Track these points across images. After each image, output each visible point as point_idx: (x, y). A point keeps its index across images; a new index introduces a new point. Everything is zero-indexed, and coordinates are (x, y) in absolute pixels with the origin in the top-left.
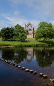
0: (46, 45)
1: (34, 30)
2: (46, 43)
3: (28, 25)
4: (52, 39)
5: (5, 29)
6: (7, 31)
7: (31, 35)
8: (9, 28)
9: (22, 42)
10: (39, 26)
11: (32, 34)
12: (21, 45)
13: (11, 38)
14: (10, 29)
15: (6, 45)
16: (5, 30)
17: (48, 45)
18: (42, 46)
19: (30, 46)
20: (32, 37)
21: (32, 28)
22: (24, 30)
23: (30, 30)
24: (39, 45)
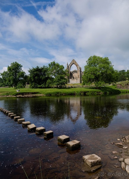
0: (101, 93)
1: (81, 71)
2: (99, 90)
3: (71, 65)
4: (110, 84)
5: (34, 69)
6: (38, 72)
7: (77, 79)
8: (40, 68)
9: (61, 88)
10: (88, 63)
11: (78, 77)
12: (58, 93)
13: (44, 83)
14: (42, 69)
15: (33, 93)
16: (34, 72)
17: (103, 92)
18: (93, 94)
19: (72, 94)
20: (79, 82)
21: (78, 68)
22: (64, 70)
23: (75, 72)
24: (88, 93)
